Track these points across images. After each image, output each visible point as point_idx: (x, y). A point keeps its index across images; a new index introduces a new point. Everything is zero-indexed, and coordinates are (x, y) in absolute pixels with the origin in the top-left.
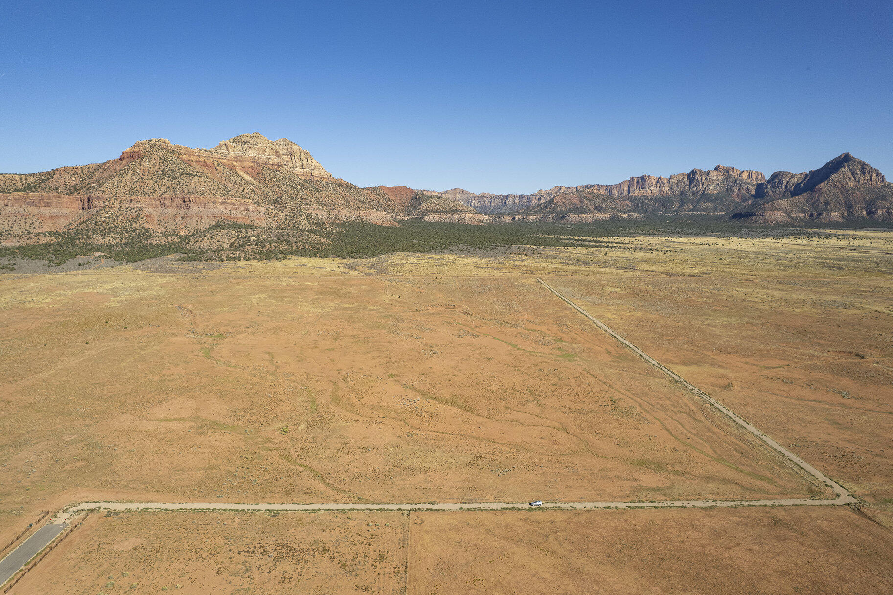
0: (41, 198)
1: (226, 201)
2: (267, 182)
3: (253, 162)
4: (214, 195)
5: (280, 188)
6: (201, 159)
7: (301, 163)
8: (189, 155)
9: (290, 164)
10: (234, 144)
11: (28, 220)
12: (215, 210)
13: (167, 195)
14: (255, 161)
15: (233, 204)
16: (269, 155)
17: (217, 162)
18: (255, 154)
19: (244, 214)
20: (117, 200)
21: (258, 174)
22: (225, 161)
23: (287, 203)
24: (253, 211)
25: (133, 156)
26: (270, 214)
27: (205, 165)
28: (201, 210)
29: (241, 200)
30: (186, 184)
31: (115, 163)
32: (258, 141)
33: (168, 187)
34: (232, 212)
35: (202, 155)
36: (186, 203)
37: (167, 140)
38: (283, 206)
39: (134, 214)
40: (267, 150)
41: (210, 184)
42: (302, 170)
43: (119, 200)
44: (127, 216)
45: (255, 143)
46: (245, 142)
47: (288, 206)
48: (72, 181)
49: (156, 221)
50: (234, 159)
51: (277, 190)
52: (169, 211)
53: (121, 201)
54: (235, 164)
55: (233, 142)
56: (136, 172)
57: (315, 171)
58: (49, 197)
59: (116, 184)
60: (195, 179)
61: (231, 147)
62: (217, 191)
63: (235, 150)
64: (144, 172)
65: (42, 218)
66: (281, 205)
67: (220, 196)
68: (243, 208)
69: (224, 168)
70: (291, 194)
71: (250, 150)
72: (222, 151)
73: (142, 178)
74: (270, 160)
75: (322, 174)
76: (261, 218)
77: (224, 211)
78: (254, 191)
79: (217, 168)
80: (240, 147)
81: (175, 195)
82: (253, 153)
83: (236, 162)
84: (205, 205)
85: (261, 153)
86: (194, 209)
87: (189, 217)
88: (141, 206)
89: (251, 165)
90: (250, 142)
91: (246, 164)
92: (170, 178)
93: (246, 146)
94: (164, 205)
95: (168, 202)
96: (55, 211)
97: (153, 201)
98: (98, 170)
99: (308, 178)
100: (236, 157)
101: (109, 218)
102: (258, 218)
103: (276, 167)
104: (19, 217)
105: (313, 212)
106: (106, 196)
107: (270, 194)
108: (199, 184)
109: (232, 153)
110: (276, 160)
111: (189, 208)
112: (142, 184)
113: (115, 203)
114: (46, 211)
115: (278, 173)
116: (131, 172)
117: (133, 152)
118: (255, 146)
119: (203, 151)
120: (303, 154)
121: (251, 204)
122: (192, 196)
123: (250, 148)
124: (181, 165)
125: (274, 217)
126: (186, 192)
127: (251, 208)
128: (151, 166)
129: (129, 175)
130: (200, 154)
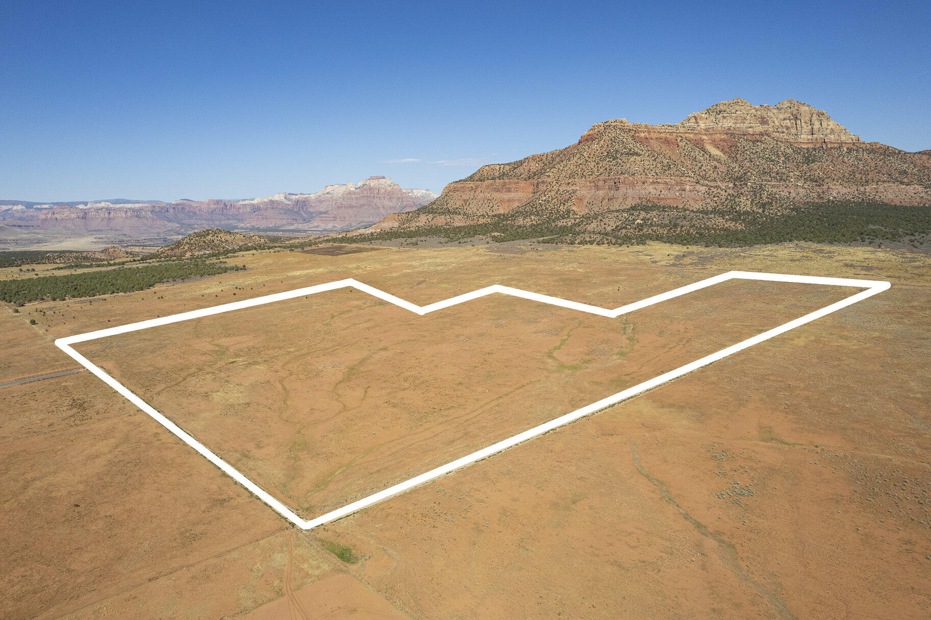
0: (504, 184)
1: (658, 180)
2: (738, 156)
3: (726, 134)
4: (646, 174)
5: (752, 161)
6: (663, 135)
7: (810, 127)
8: (649, 132)
9: (793, 131)
10: (707, 116)
11: (491, 204)
12: (643, 191)
13: (601, 177)
14: (730, 133)
15: (666, 183)
16: (750, 123)
17: (681, 137)
18: (730, 124)
19: (678, 194)
20: (557, 183)
21: (731, 146)
22: (691, 136)
23: (749, 180)
24: (690, 191)
25: (587, 139)
26: (710, 194)
27: (667, 142)
28: (629, 191)
29: (678, 179)
30: (623, 164)
31: (575, 147)
32: (737, 108)
33: (606, 169)
34: (663, 193)
35: (664, 131)
36: (616, 184)
37: (624, 120)
38: (744, 184)
39: (567, 197)
40: (748, 117)
41: (647, 163)
42: (810, 137)
43: (559, 184)
44: (561, 198)
45: (734, 111)
46: (720, 112)
47: (749, 184)
48: (534, 167)
49: (585, 203)
50: (703, 132)
51: (748, 165)
52: (601, 193)
53: (561, 184)
54: (705, 137)
55: (706, 113)
56: (583, 156)
57: (832, 136)
58: (510, 183)
59: (561, 168)
60: (632, 159)
61: (701, 118)
62: (651, 170)
63: (707, 121)
64: (590, 154)
65: (502, 201)
66: (742, 183)
67: (653, 175)
68: (678, 188)
69: (686, 143)
70: (764, 169)
71: (725, 120)
72: (690, 124)
73: (587, 161)
74: (750, 129)
75: (843, 138)
76: (698, 198)
77: (653, 191)
78: (716, 167)
79: (680, 144)
80: (713, 118)
81: (609, 176)
82: (728, 123)
83: (706, 134)
84: (633, 185)
85: (739, 122)
86: (623, 190)
87: (615, 198)
88: (576, 188)
89: (723, 137)
90: (728, 110)
91: (717, 137)
92: (611, 160)
93: (720, 116)
94: (597, 188)
95: (601, 183)
96: (512, 195)
97: (588, 183)
98: (559, 156)
99: (818, 145)
100: (706, 130)
101: (545, 201)
102: (693, 199)
103: (758, 137)
104: (486, 201)
105: (786, 190)
106: (549, 180)
107: (737, 169)
108: (635, 164)
109: (702, 126)
110: (760, 128)
111: (617, 189)
112: (584, 168)
113: (555, 187)
114: (506, 196)
115: (758, 143)
116: (578, 155)
117: (589, 135)
118: (733, 115)
119: (666, 127)
120: (814, 115)
121: (689, 183)
122: (622, 177)
123: (724, 117)
124: (630, 145)
125: (714, 197)
126: (619, 172)
127: (688, 188)
128: (598, 148)
129: (575, 159)
130: (661, 131)
